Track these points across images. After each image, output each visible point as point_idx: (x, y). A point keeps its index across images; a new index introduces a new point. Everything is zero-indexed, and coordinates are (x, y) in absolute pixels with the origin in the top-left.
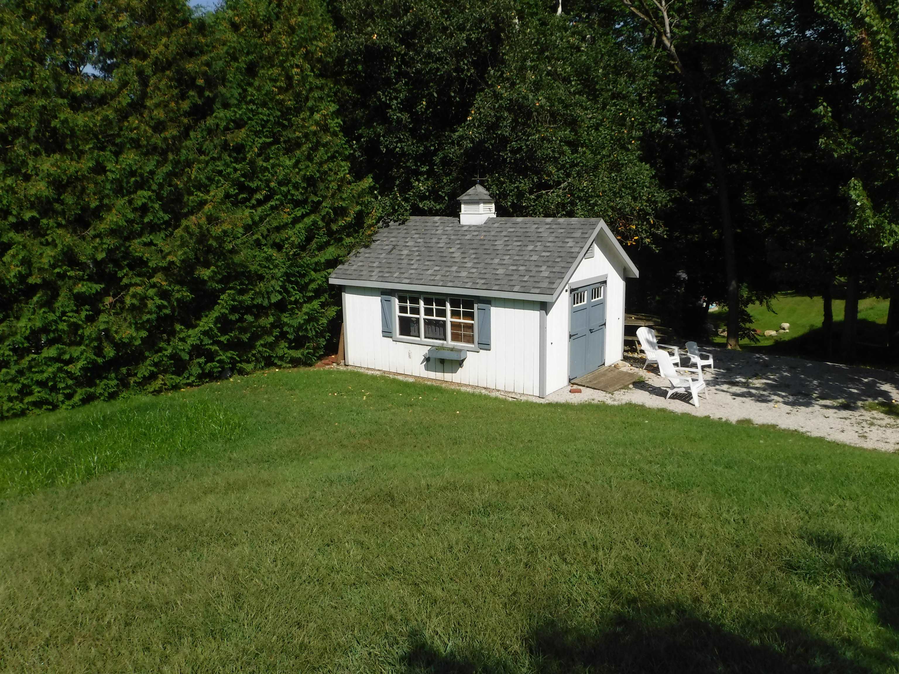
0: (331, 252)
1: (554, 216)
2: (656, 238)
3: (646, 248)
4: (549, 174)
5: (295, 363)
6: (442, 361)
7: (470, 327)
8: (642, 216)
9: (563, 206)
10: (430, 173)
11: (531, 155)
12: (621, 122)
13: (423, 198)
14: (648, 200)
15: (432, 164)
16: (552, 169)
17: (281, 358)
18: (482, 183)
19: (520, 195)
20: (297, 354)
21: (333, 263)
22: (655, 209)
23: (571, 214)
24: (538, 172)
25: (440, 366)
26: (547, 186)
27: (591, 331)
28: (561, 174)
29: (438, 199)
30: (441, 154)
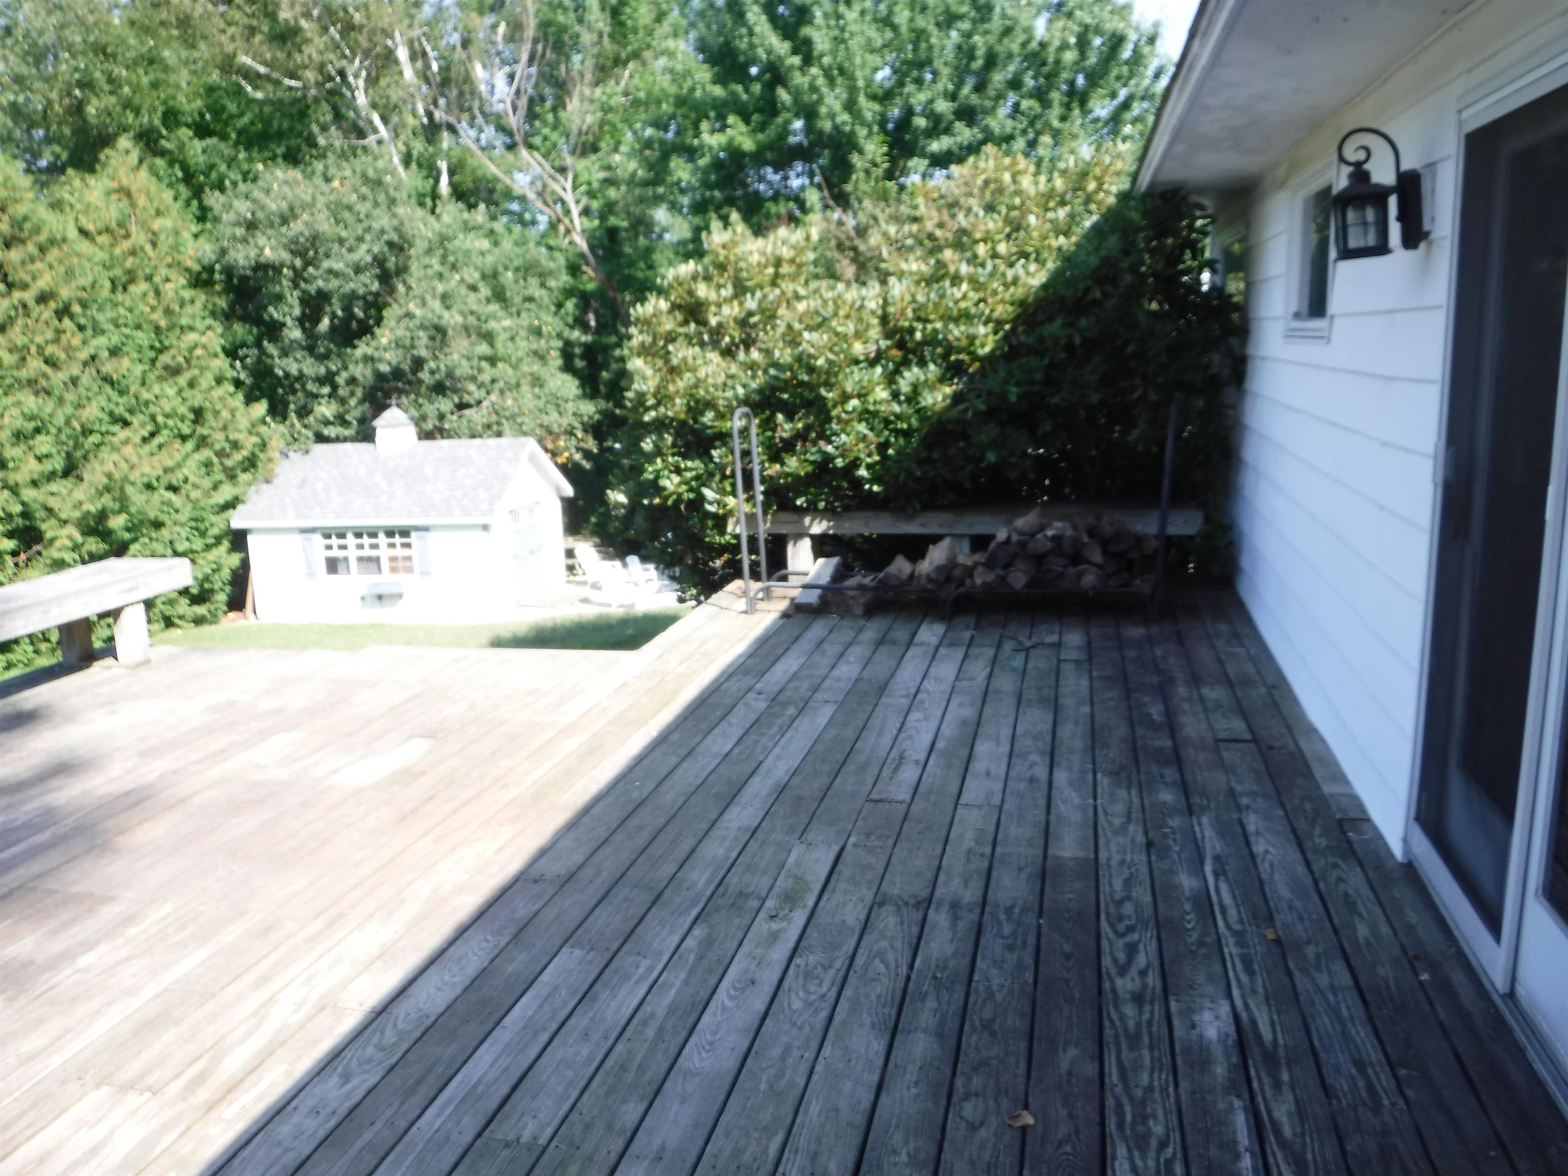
0: (226, 492)
1: (481, 436)
2: (587, 454)
3: (577, 465)
4: (469, 393)
5: (199, 621)
6: (380, 597)
7: (409, 559)
8: (570, 433)
9: (488, 426)
10: (333, 395)
11: (450, 374)
12: (538, 332)
13: (327, 423)
14: (575, 414)
15: (335, 387)
16: (472, 387)
17: (181, 617)
18: (398, 406)
19: (441, 417)
20: (201, 610)
21: (231, 505)
22: (582, 423)
23: (499, 434)
24: (455, 391)
25: (377, 602)
26: (468, 406)
27: (531, 552)
28: (483, 392)
29: (345, 423)
30: (345, 375)
